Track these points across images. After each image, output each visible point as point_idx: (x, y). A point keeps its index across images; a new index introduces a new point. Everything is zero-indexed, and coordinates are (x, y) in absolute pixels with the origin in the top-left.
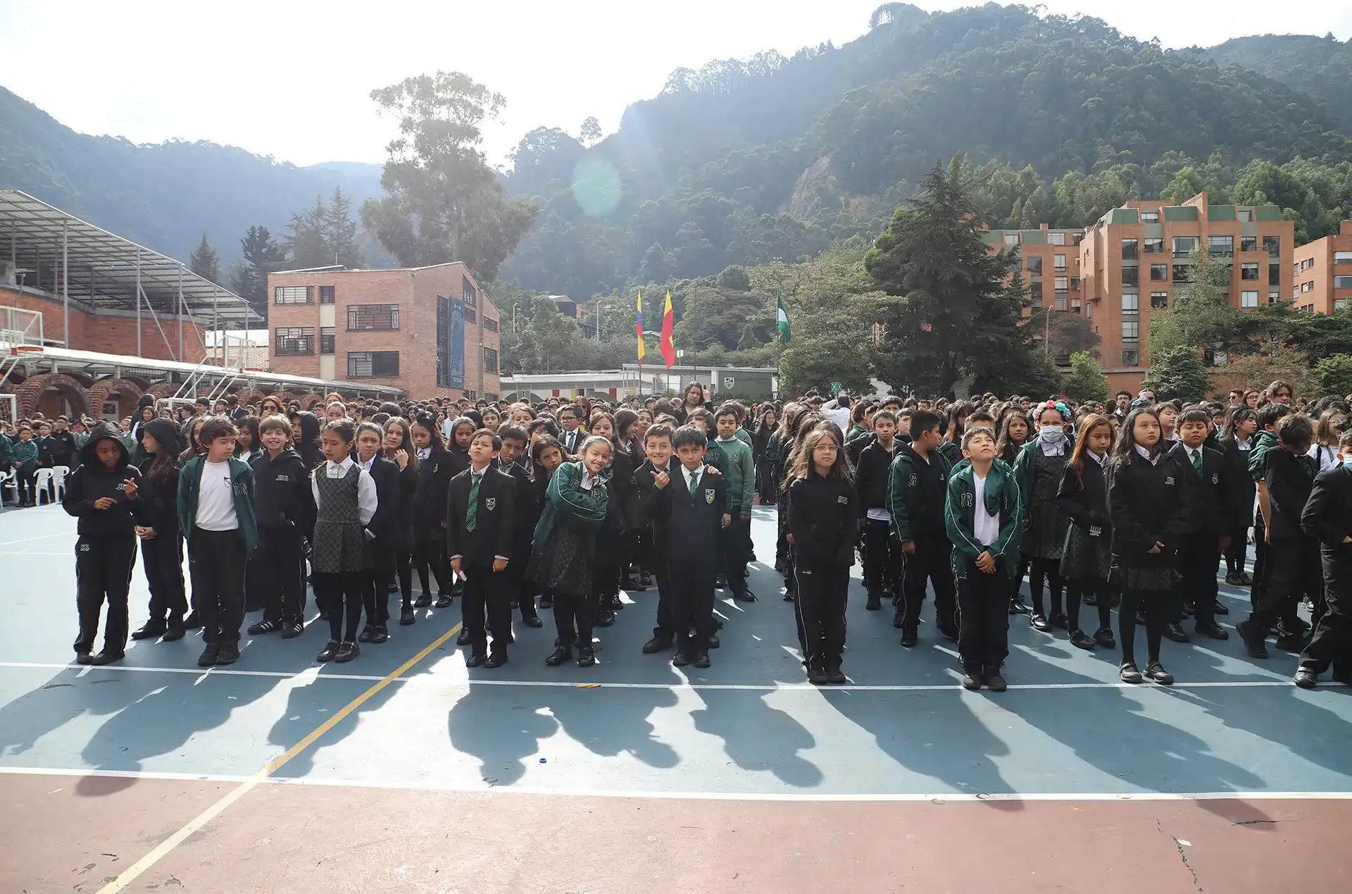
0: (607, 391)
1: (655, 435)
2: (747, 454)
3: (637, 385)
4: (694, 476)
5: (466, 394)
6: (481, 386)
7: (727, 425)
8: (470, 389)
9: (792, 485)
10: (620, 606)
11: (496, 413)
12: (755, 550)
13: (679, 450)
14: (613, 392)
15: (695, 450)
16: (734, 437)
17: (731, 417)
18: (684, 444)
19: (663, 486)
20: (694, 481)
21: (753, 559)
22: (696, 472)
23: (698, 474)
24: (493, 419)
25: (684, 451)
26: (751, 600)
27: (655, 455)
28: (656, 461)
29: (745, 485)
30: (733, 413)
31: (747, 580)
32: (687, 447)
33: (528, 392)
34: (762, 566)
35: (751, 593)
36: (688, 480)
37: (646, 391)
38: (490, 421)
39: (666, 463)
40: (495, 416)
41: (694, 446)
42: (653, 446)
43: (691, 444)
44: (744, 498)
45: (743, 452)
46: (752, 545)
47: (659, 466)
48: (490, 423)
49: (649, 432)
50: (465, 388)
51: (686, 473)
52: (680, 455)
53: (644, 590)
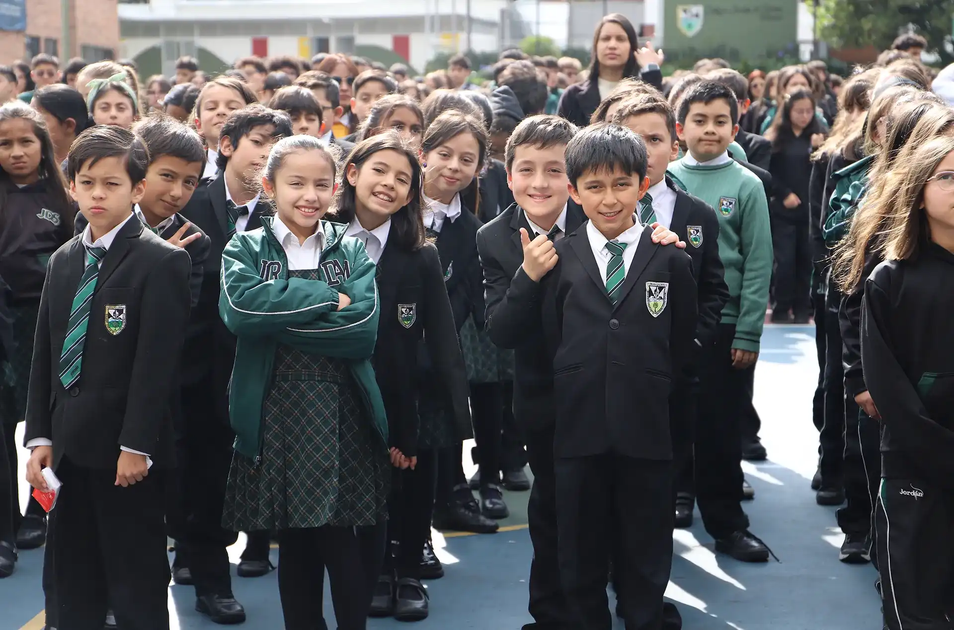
0: (385, 41)
1: (534, 142)
2: (755, 201)
3: (460, 28)
4: (616, 250)
5: (34, 45)
6: (71, 26)
7: (710, 127)
8: (43, 34)
9: (872, 277)
10: (436, 570)
11: (128, 96)
12: (765, 436)
13: (581, 184)
14: (402, 46)
15: (619, 185)
16: (725, 158)
17: (720, 107)
18: (595, 167)
19: (541, 271)
20: (616, 263)
21: (759, 455)
22: (621, 239)
23: (625, 245)
24: (120, 107)
25: (596, 186)
26: (761, 557)
27: (532, 192)
28: (533, 207)
29: (748, 275)
30: (726, 96)
31: (746, 507)
32: (602, 176)
33: (190, 45)
34: (783, 474)
35: (759, 541)
36: (603, 260)
37: (484, 43)
38: (113, 111)
39: (555, 214)
40: (126, 101)
41: (618, 174)
42: (528, 169)
43: (611, 168)
44: (743, 310)
45: (744, 196)
46: (755, 423)
47: (538, 220)
48: (114, 118)
49: (519, 135)
50: (31, 31)
51: (597, 241)
52: (586, 198)
53: (493, 530)
